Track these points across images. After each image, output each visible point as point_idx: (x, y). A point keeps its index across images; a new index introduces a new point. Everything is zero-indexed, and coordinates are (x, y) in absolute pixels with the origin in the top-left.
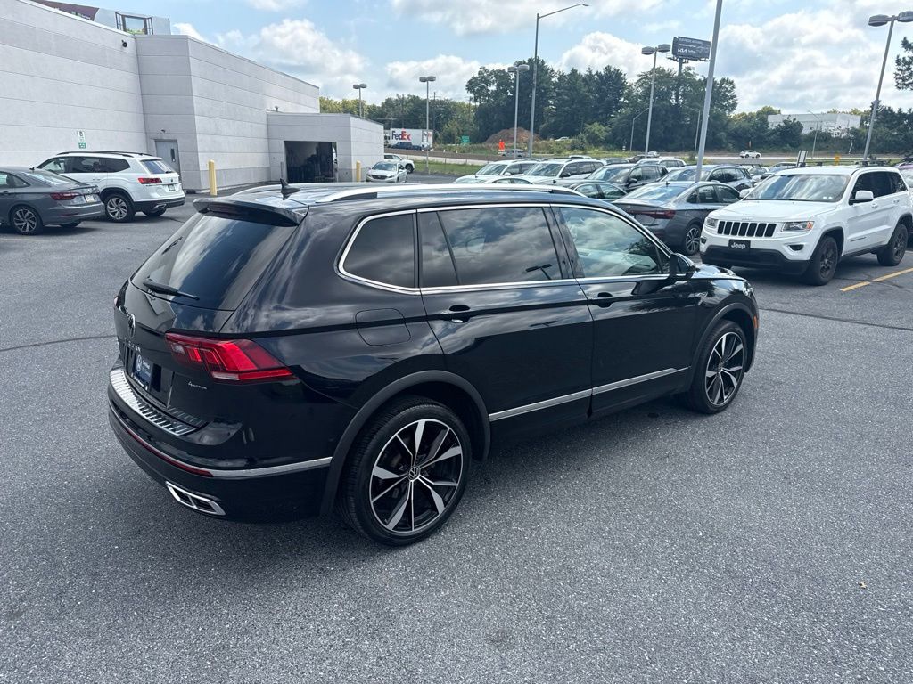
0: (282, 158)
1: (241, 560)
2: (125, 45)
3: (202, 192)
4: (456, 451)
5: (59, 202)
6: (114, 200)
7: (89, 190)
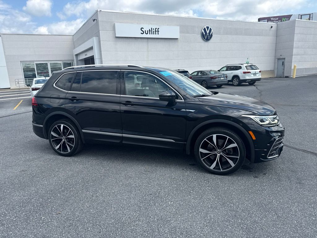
2: (272, 27)
3: (291, 77)
4: (73, 136)
5: (213, 79)
6: (235, 79)
7: (222, 76)
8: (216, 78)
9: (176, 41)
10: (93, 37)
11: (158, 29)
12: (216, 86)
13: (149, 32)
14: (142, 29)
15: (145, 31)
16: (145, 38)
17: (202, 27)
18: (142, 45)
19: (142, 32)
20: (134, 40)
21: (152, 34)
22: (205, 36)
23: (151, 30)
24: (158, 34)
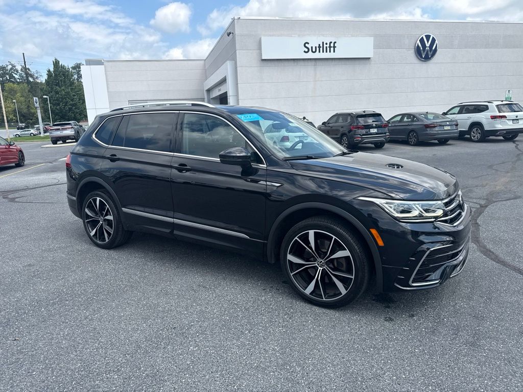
5: (428, 129)
7: (448, 123)
8: (435, 127)
9: (367, 61)
10: (226, 61)
11: (335, 43)
12: (436, 141)
13: (318, 49)
14: (307, 45)
15: (312, 47)
16: (311, 59)
17: (418, 36)
18: (307, 71)
19: (306, 50)
20: (292, 63)
21: (323, 52)
22: (422, 52)
23: (321, 45)
24: (334, 52)
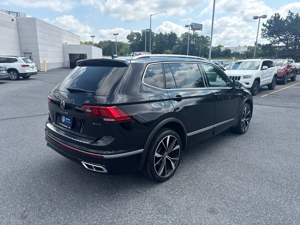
0: (68, 59)
1: (105, 190)
2: (13, 20)
3: (41, 70)
4: (178, 147)
6: (12, 72)
